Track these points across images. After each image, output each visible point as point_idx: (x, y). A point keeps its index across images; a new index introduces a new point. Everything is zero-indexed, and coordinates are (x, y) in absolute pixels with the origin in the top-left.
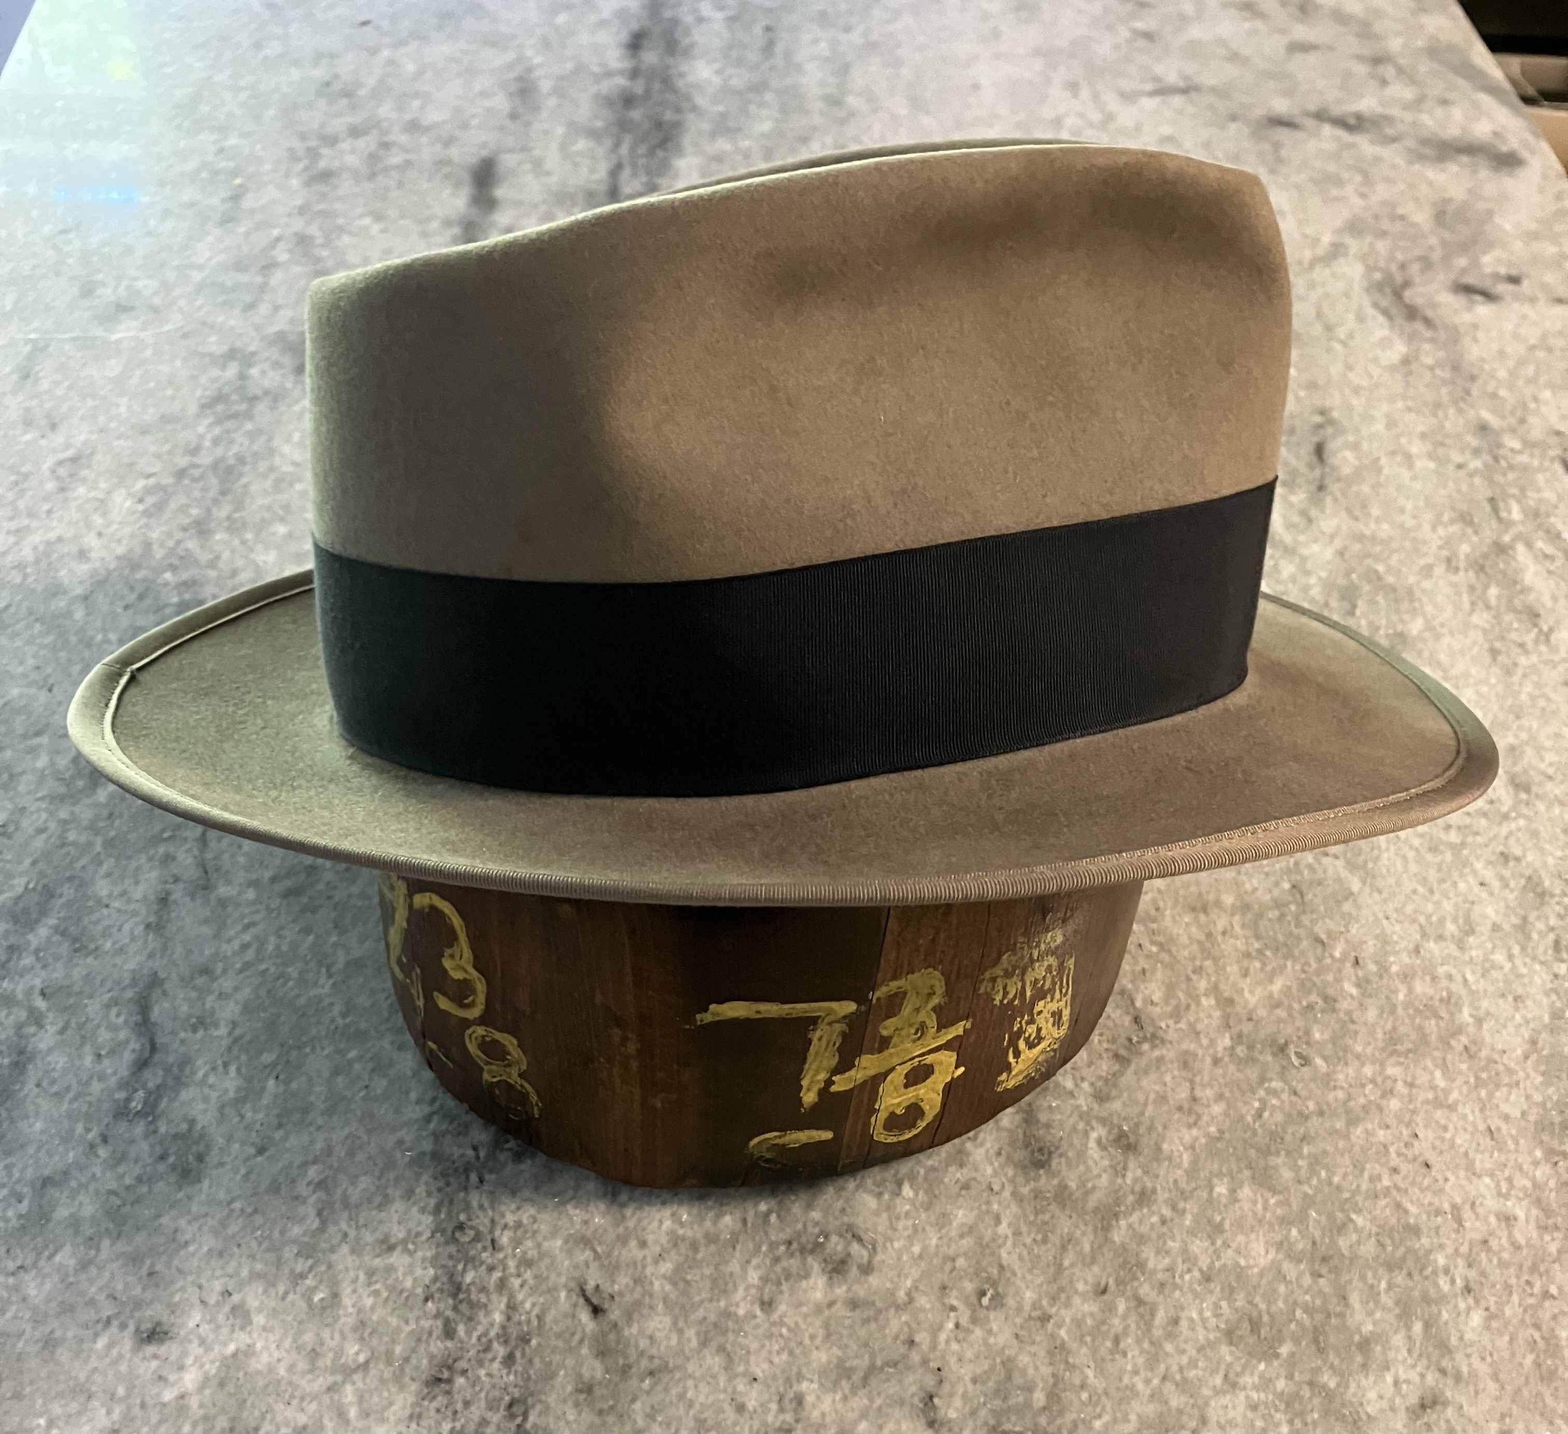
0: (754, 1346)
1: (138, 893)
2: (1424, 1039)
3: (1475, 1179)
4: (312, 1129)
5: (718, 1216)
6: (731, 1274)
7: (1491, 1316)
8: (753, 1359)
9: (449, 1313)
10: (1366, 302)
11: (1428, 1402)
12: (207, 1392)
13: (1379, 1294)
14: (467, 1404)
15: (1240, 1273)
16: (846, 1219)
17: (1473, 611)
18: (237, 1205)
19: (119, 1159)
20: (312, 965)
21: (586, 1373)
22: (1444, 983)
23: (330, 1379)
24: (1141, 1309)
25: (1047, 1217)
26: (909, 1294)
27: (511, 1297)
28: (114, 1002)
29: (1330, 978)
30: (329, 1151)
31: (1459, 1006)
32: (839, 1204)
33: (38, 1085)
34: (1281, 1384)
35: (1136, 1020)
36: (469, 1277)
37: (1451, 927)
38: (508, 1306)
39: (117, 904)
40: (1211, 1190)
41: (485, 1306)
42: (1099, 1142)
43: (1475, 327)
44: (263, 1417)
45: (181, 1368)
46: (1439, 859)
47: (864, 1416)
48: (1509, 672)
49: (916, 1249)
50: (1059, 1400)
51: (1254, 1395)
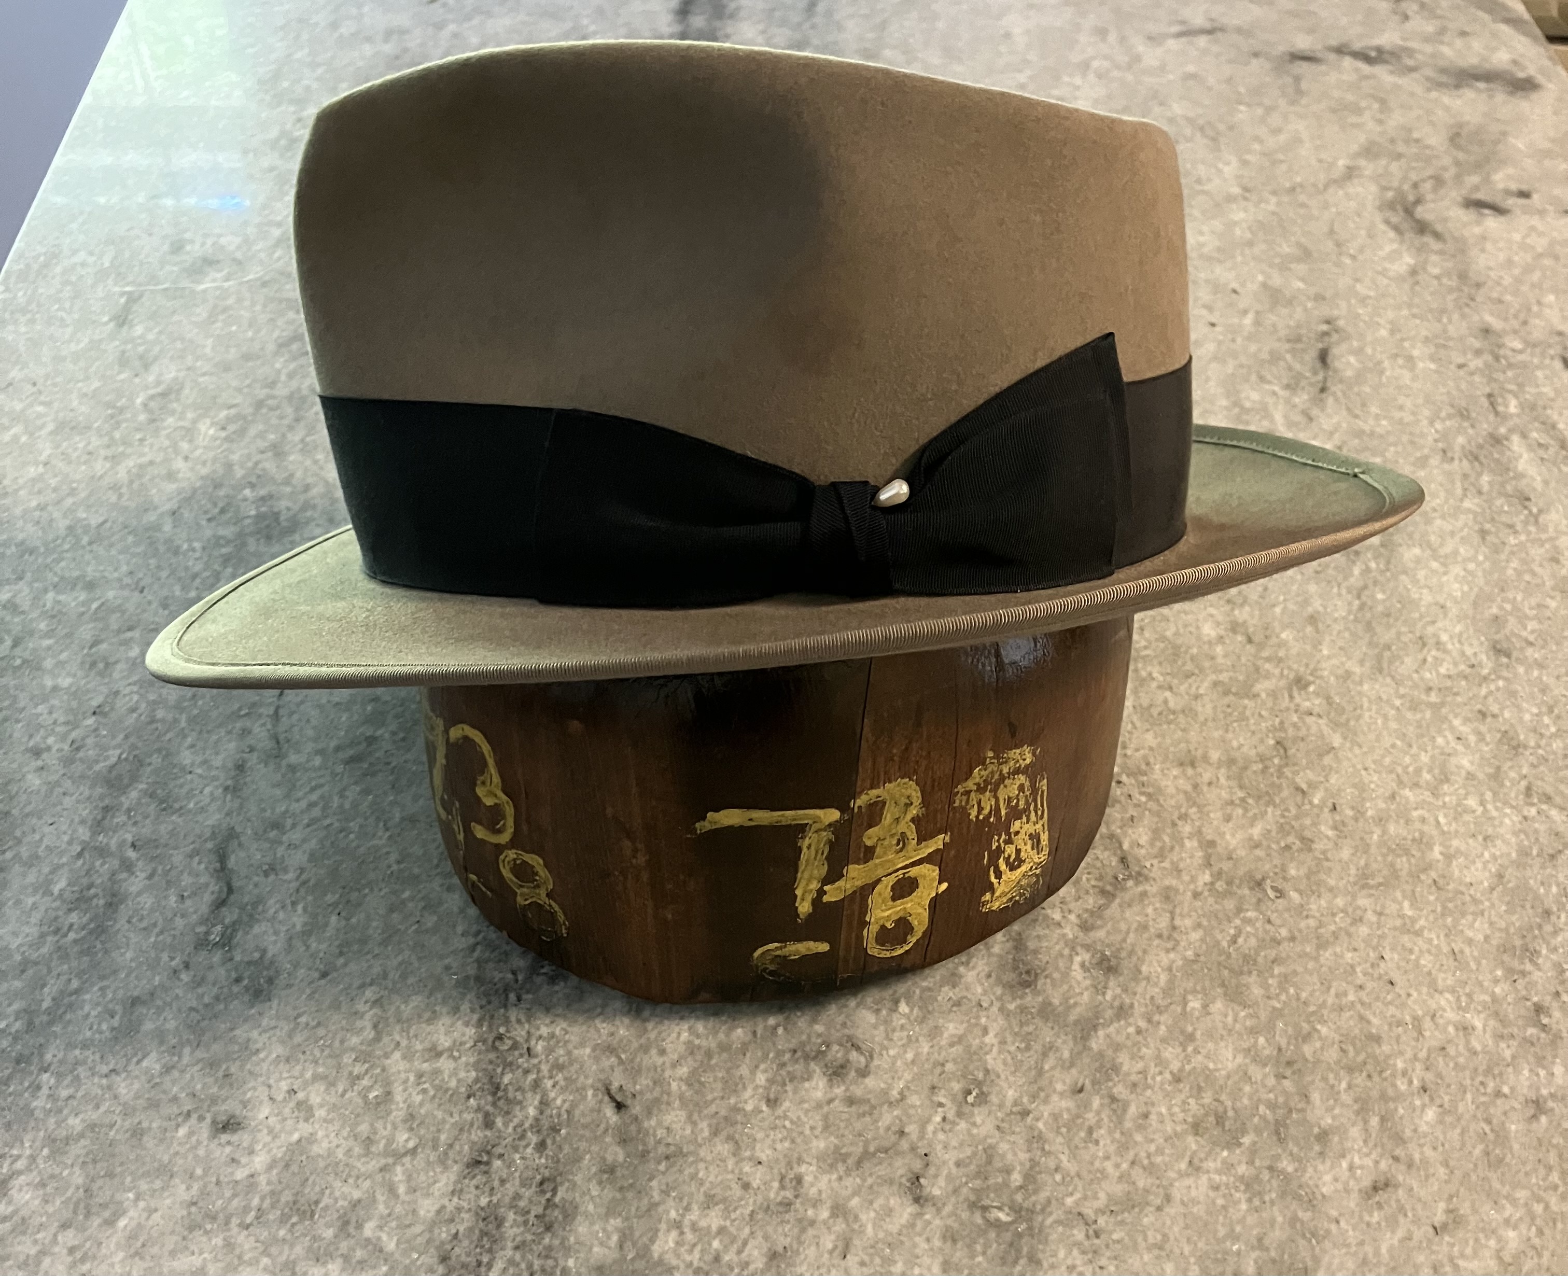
0: (760, 1135)
1: (218, 762)
2: (1395, 873)
3: (1437, 995)
4: (369, 956)
5: (732, 1029)
6: (741, 1077)
7: (1444, 1111)
8: (758, 1146)
9: (489, 1108)
10: (1378, 218)
11: (1379, 1185)
12: (275, 1172)
13: (1339, 1093)
14: (503, 1182)
15: (1209, 1076)
16: (846, 1031)
17: (1465, 495)
18: (303, 1020)
19: (199, 982)
20: (371, 820)
21: (610, 1158)
22: (1417, 825)
23: (383, 1161)
24: (1114, 1106)
25: (1031, 1028)
26: (901, 1093)
27: (545, 1094)
28: (196, 852)
29: (1308, 822)
30: (385, 976)
31: (1430, 847)
32: (841, 1019)
33: (129, 922)
34: (1242, 1169)
35: (1123, 860)
36: (506, 1079)
37: (1427, 776)
38: (541, 1103)
39: (199, 771)
40: (1185, 1004)
41: (520, 1103)
42: (1083, 965)
43: (1484, 238)
44: (322, 1192)
45: (251, 1152)
46: (1418, 716)
47: (855, 1193)
48: (1497, 551)
49: (910, 1056)
50: (1035, 1181)
51: (1217, 1178)
